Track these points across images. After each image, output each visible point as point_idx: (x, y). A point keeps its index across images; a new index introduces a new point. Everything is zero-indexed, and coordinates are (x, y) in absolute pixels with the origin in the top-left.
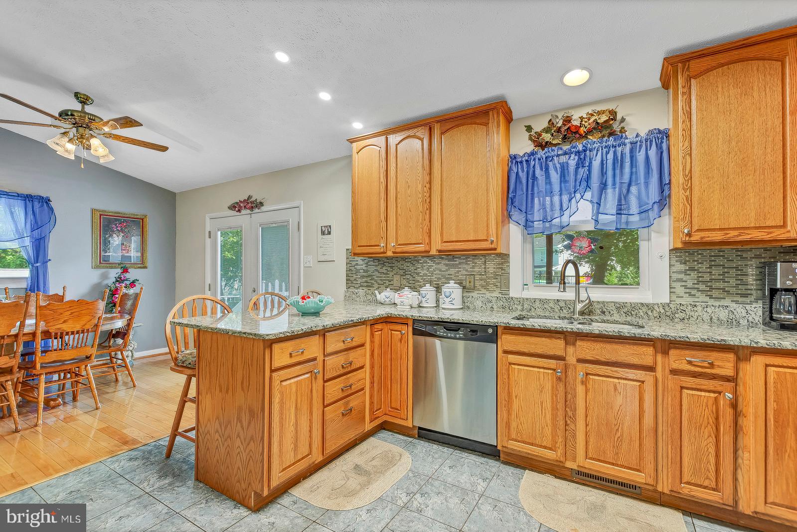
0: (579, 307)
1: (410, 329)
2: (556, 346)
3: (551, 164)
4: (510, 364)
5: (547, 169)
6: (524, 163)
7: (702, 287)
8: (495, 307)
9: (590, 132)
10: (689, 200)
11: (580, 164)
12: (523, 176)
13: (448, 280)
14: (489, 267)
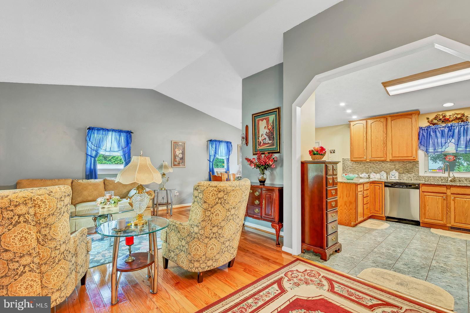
0: (449, 179)
1: (383, 185)
2: (443, 190)
3: (437, 131)
4: (425, 195)
5: (435, 132)
6: (426, 130)
8: (412, 179)
9: (453, 120)
11: (450, 131)
12: (425, 134)
13: (391, 170)
14: (409, 166)
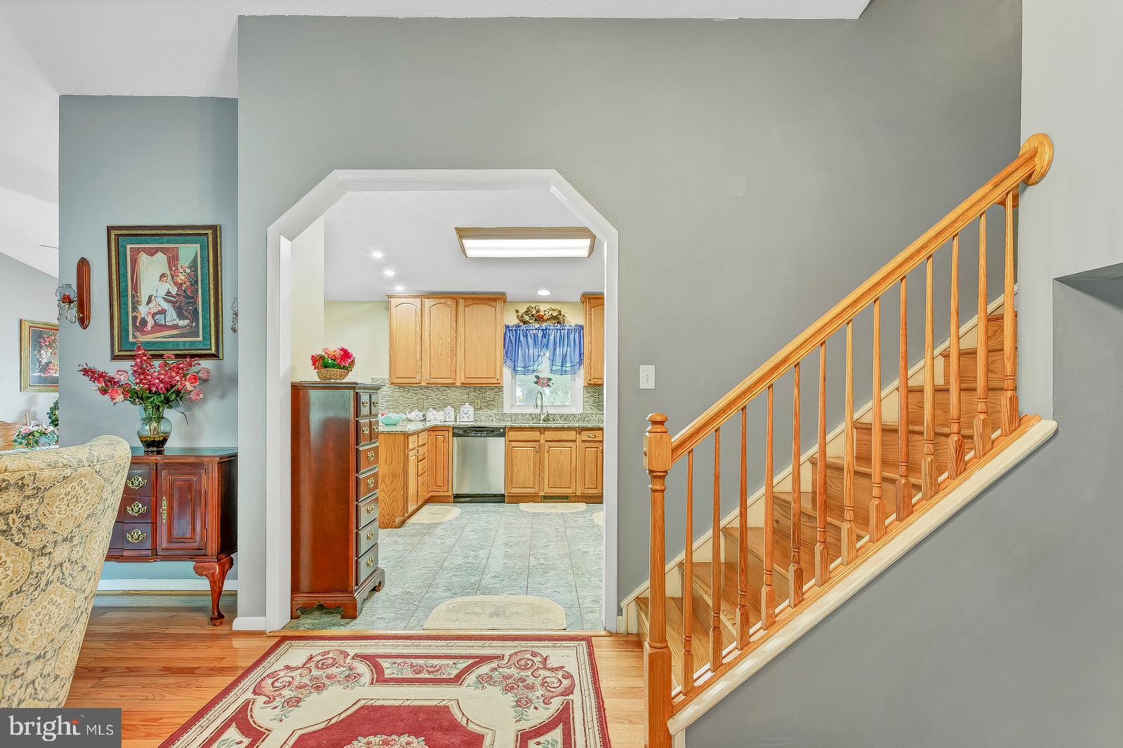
0: (542, 417)
1: (451, 433)
2: (535, 435)
3: (528, 334)
4: (513, 447)
5: (527, 336)
6: (514, 331)
7: (595, 405)
8: (494, 419)
9: (548, 319)
10: (590, 363)
11: (544, 336)
12: (513, 339)
13: (463, 403)
14: (490, 394)
